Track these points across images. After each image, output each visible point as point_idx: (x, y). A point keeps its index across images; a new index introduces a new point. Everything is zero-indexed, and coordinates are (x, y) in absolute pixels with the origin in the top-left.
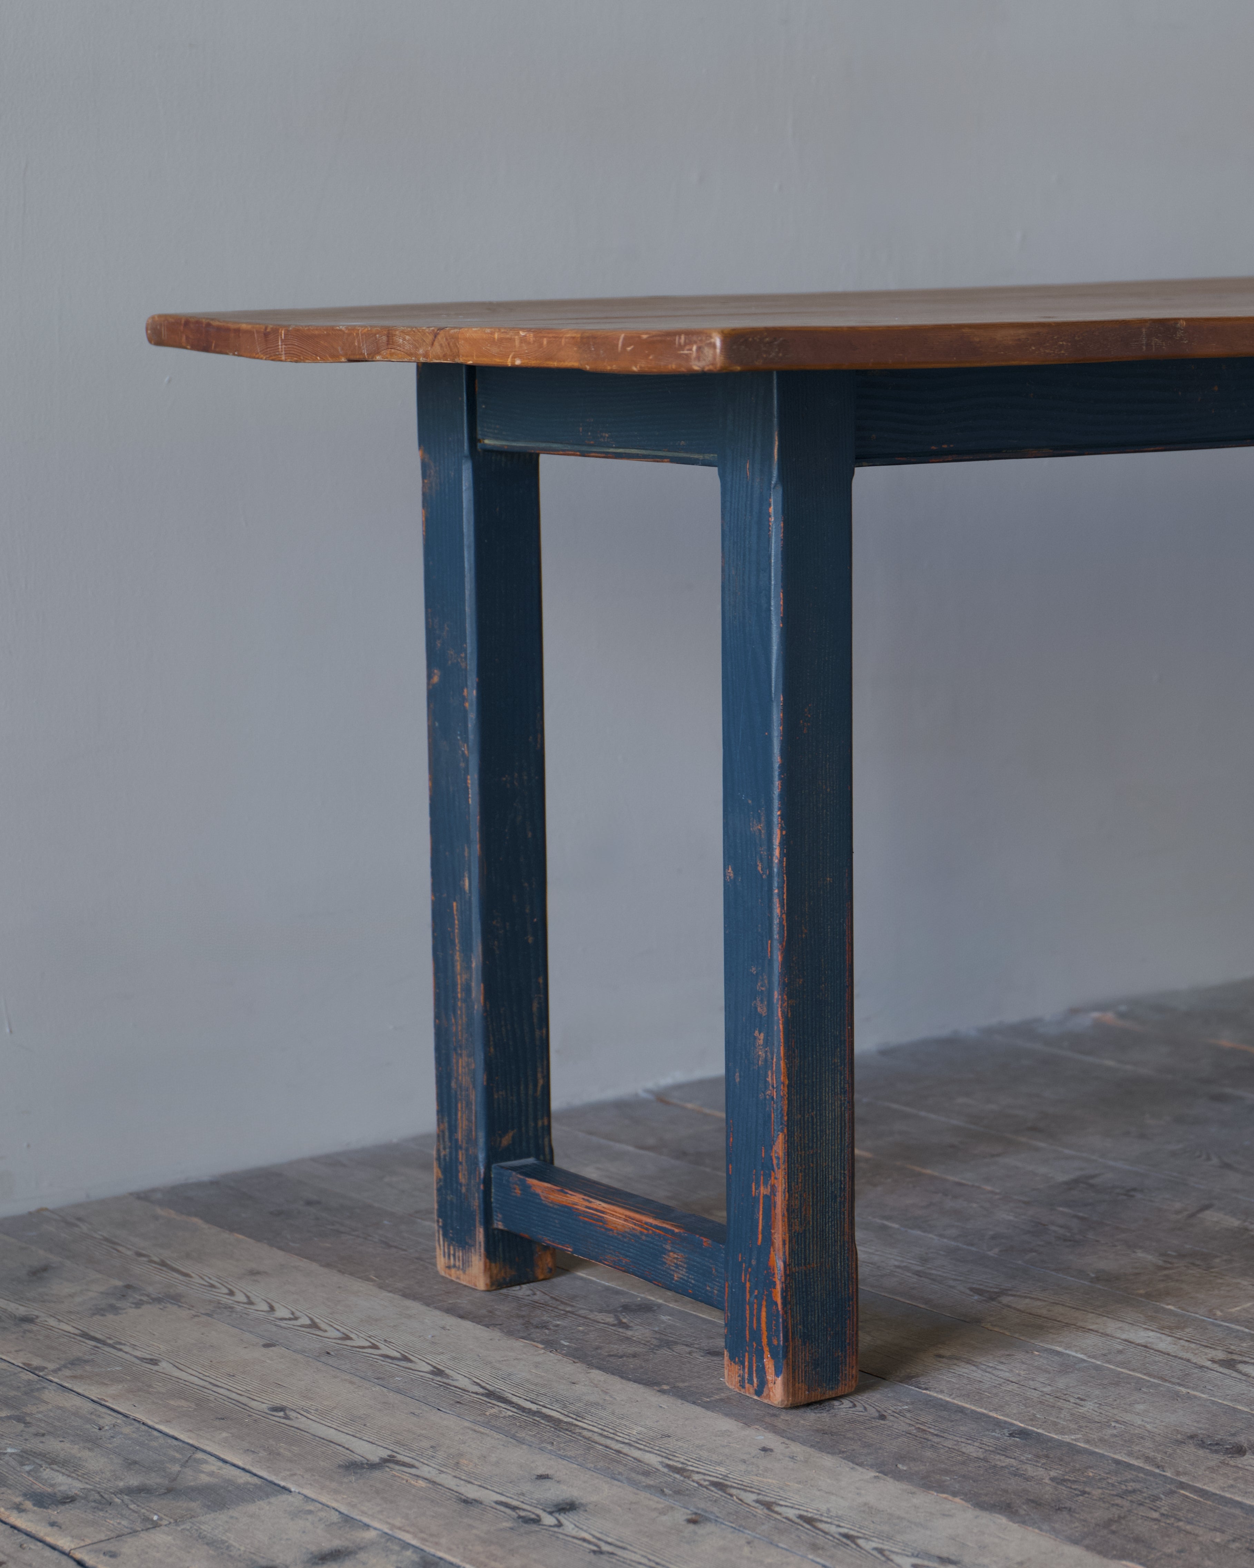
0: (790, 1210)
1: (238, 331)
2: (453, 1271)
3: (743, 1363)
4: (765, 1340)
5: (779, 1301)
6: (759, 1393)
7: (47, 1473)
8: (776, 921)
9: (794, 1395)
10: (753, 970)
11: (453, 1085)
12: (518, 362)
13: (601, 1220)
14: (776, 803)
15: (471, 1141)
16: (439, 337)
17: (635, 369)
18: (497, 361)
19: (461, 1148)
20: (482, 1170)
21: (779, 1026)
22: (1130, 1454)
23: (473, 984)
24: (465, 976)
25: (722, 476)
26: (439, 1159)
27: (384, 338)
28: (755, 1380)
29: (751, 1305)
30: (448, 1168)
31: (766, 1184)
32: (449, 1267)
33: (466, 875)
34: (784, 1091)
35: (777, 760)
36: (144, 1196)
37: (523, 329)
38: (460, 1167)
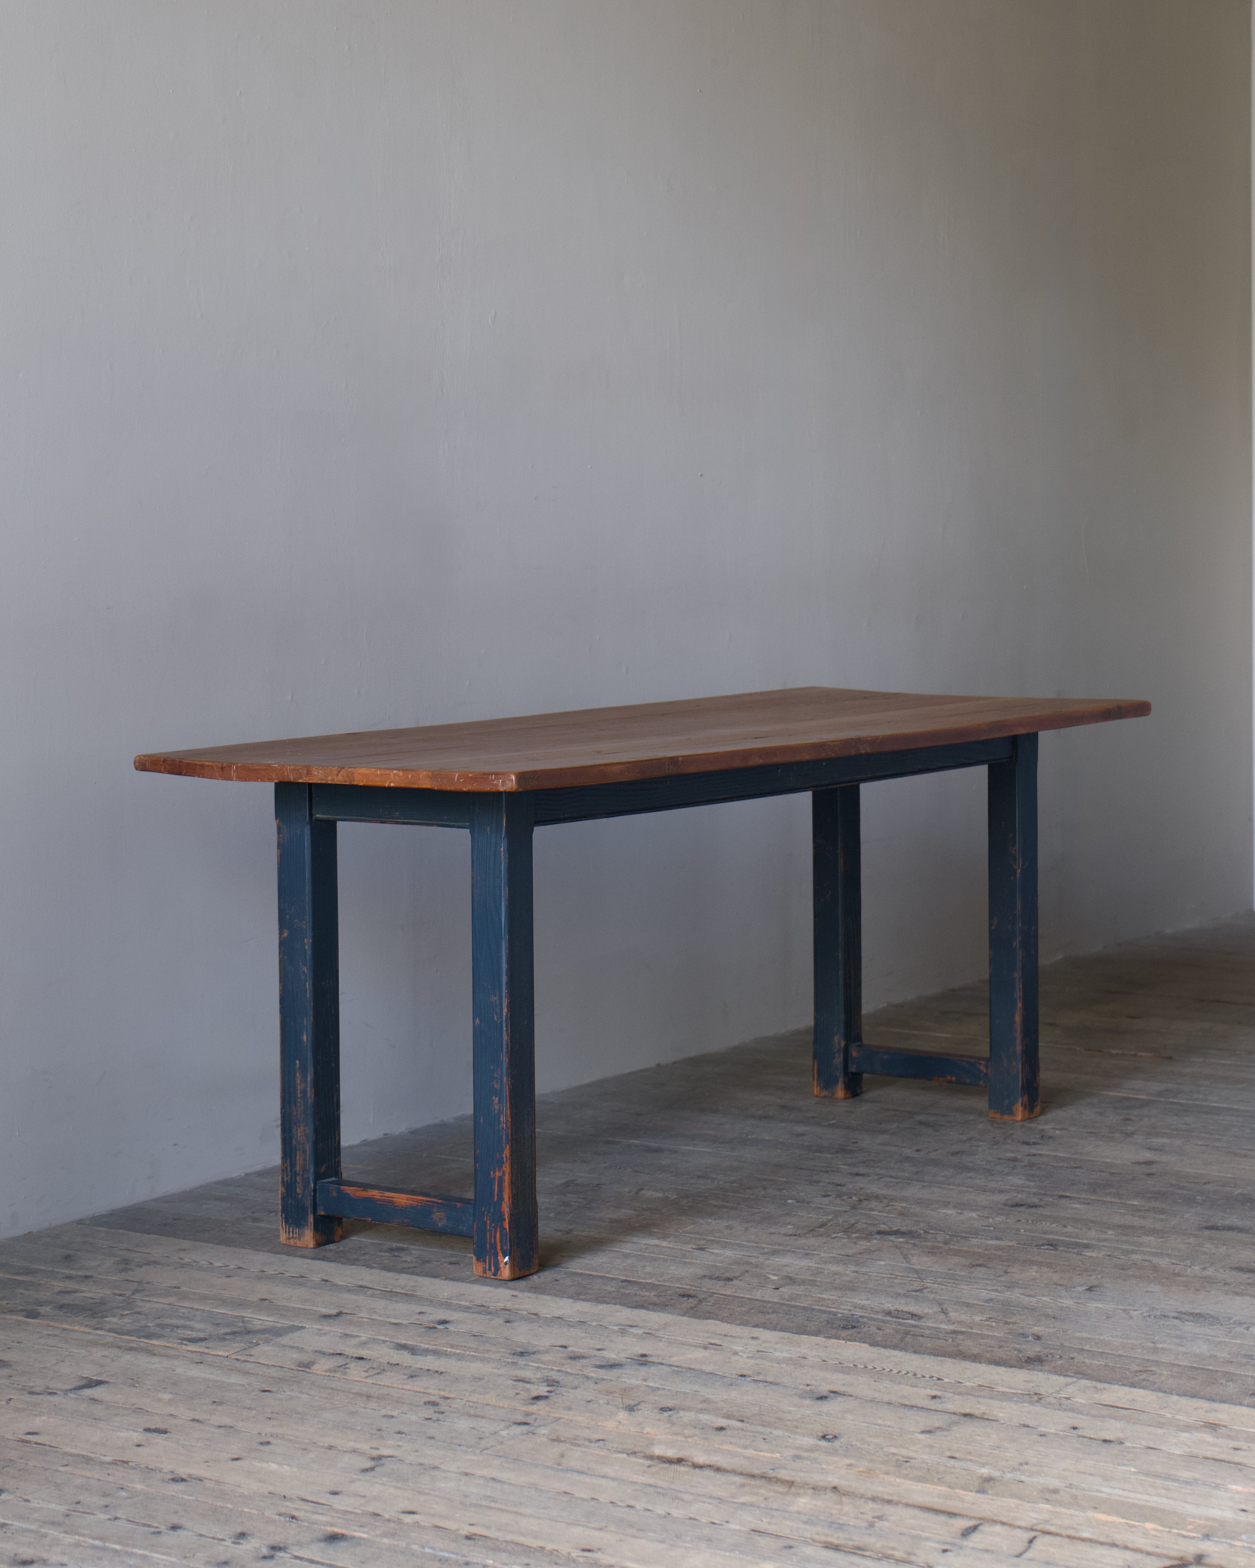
0: (512, 1183)
1: (202, 766)
2: (292, 1240)
3: (485, 1261)
4: (499, 1248)
5: (507, 1227)
6: (495, 1274)
7: (179, 1331)
8: (504, 1043)
9: (514, 1273)
10: (492, 1067)
11: (294, 1142)
12: (392, 785)
13: (392, 1202)
14: (504, 986)
15: (304, 1170)
16: (342, 772)
17: (465, 789)
18: (379, 784)
19: (299, 1175)
20: (312, 1185)
21: (506, 1093)
22: (682, 1284)
23: (309, 1089)
24: (303, 1085)
25: (472, 833)
26: (283, 1182)
27: (305, 772)
28: (493, 1268)
29: (490, 1231)
30: (289, 1187)
31: (499, 1170)
32: (289, 1239)
33: (305, 1033)
34: (509, 1124)
35: (504, 966)
36: (80, 1222)
37: (395, 769)
38: (298, 1185)
